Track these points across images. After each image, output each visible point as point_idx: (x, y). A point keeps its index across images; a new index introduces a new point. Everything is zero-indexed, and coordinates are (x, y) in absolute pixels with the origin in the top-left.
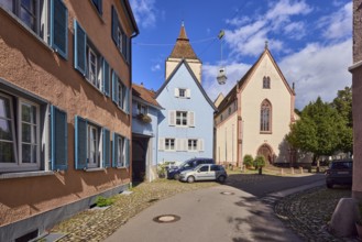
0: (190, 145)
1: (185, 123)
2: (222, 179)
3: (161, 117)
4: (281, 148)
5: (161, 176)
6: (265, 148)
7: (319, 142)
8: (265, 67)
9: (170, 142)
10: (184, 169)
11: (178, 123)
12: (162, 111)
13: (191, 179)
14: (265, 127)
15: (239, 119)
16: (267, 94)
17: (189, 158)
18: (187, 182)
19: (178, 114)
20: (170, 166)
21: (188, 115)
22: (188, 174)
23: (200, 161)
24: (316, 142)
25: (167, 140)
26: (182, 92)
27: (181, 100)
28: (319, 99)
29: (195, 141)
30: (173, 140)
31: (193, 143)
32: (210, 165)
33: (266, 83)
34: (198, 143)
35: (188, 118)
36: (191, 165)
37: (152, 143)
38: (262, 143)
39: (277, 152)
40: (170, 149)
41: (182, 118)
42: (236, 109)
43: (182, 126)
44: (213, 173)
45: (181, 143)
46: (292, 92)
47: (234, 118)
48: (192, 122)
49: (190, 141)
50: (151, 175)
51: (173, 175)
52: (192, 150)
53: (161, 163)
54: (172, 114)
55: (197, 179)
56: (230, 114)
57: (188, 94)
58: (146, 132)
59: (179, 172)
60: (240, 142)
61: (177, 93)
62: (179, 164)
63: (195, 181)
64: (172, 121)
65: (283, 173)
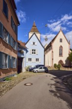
1: (35, 53)
2: (47, 71)
3: (27, 51)
5: (27, 71)
6: (61, 62)
8: (61, 35)
9: (30, 59)
11: (33, 53)
13: (37, 72)
14: (61, 54)
15: (52, 52)
16: (61, 44)
17: (36, 65)
20: (30, 67)
23: (40, 66)
26: (34, 43)
27: (34, 45)
31: (37, 60)
32: (43, 67)
33: (61, 40)
34: (39, 60)
35: (36, 52)
36: (37, 67)
37: (24, 60)
38: (59, 60)
40: (30, 62)
41: (34, 51)
42: (51, 49)
44: (44, 69)
45: (34, 60)
46: (69, 44)
50: (24, 70)
51: (31, 70)
52: (37, 62)
53: (27, 66)
54: (31, 50)
55: (39, 71)
56: (49, 50)
58: (22, 56)
59: (33, 69)
60: (53, 59)
62: (33, 67)
64: (31, 53)
65: (67, 69)
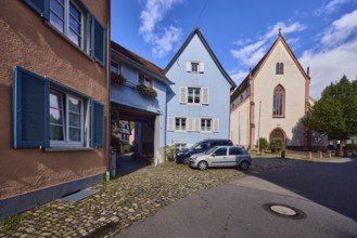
0: (203, 125)
1: (197, 101)
2: (245, 165)
3: (170, 94)
4: (294, 131)
5: (171, 159)
6: (278, 132)
7: (347, 123)
8: (278, 54)
9: (180, 122)
10: (195, 151)
11: (190, 100)
12: (172, 87)
13: (203, 166)
14: (279, 111)
15: (252, 104)
16: (280, 79)
17: (202, 139)
18: (198, 168)
19: (190, 90)
20: (180, 148)
21: (202, 92)
22: (199, 158)
23: (215, 143)
24: (343, 124)
25: (177, 120)
26: (195, 66)
27: (194, 75)
28: (344, 77)
29: (209, 121)
30: (184, 120)
31: (206, 123)
32: (228, 148)
33: (280, 69)
34: (212, 123)
35: (201, 96)
36: (205, 146)
37: (160, 122)
38: (274, 127)
39: (290, 135)
40: (180, 130)
41: (194, 95)
42: (249, 95)
43: (194, 104)
44: (233, 157)
45: (193, 123)
46: (307, 77)
47: (247, 103)
48: (205, 99)
49: (203, 121)
52: (206, 131)
53: (170, 145)
54: (183, 90)
55: (210, 164)
56: (242, 100)
57: (201, 68)
58: (151, 109)
59: (189, 156)
60: (252, 126)
61: (189, 67)
62: (189, 146)
63: (208, 168)
64: (183, 99)
